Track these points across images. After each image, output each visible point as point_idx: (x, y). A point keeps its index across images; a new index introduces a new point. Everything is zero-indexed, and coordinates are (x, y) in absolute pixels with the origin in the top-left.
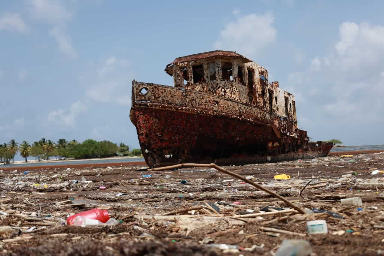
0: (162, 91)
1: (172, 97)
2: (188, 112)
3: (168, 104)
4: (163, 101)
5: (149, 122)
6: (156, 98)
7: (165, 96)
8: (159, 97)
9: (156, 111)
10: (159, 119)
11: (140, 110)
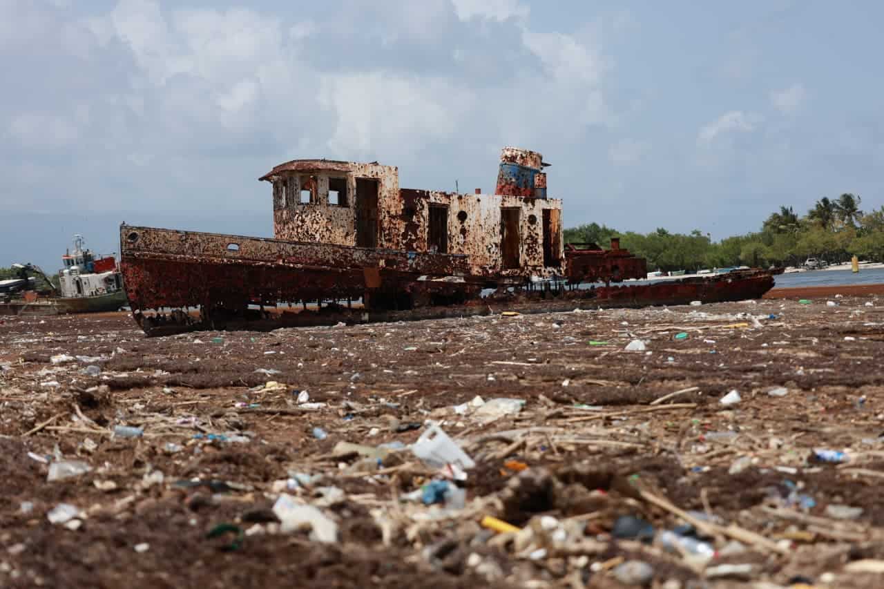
0: (154, 236)
1: (166, 243)
2: (183, 261)
3: (161, 252)
4: (155, 248)
5: (139, 277)
6: (147, 246)
7: (157, 243)
8: (150, 244)
9: (147, 262)
10: (151, 271)
11: (129, 261)
